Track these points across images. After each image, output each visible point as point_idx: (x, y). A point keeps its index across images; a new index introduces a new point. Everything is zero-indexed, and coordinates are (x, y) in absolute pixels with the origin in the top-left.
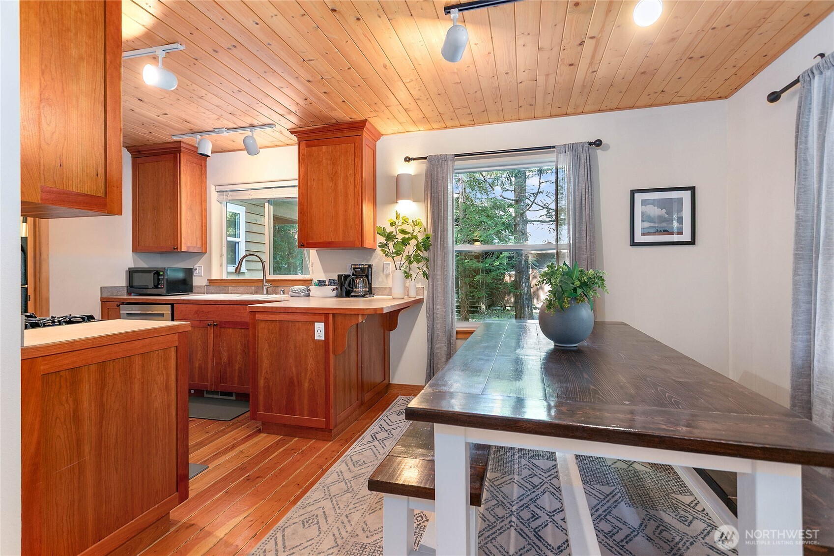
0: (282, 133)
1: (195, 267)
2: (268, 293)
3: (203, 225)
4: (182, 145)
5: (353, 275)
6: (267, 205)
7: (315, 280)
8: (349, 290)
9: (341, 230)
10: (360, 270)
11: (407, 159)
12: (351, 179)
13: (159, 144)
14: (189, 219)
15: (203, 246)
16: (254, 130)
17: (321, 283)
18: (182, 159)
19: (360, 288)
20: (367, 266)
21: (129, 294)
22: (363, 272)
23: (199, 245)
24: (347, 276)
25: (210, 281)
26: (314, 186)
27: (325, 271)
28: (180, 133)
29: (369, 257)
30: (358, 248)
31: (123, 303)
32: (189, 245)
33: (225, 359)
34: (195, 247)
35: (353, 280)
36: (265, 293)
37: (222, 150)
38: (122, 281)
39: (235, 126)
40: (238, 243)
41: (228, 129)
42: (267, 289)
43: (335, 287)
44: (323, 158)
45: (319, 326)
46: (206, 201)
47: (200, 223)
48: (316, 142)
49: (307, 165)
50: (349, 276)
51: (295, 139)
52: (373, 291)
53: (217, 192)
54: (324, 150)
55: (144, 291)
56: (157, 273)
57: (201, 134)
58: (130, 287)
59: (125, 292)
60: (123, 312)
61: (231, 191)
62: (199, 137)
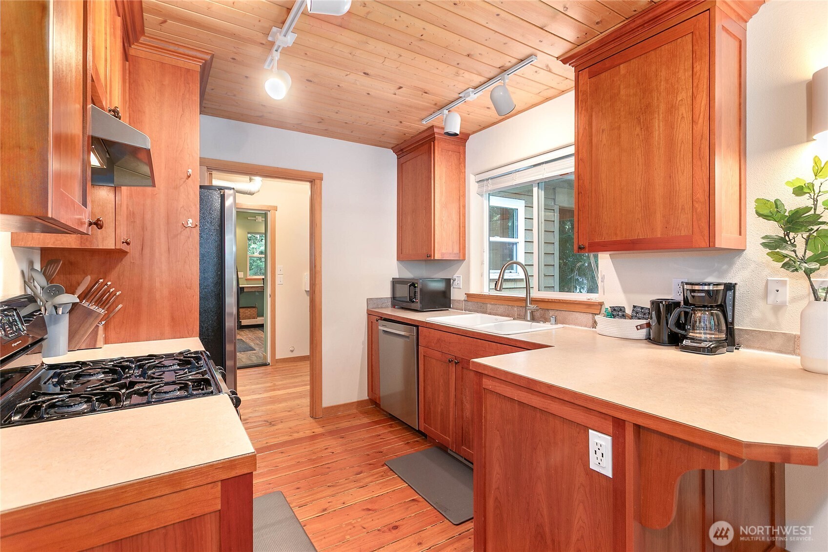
0: (550, 71)
1: (455, 277)
2: (533, 320)
3: (461, 226)
4: (436, 130)
5: (686, 301)
6: (535, 190)
7: (607, 305)
8: (677, 334)
9: (659, 216)
10: (703, 294)
12: (684, 110)
13: (416, 136)
14: (444, 219)
15: (461, 251)
16: (506, 76)
17: (617, 312)
18: (436, 148)
19: (705, 333)
20: (722, 287)
21: (393, 306)
22: (711, 298)
23: (456, 250)
24: (672, 306)
25: (468, 295)
26: (604, 141)
27: (626, 290)
29: (725, 267)
30: (700, 249)
31: (381, 319)
32: (444, 251)
33: (467, 414)
34: (450, 253)
35: (686, 313)
36: (529, 319)
37: (481, 127)
38: (387, 293)
39: (483, 79)
40: (516, 244)
41: (475, 88)
43: (644, 322)
44: (622, 87)
45: (599, 442)
46: (464, 195)
47: (457, 224)
48: (607, 63)
49: (592, 108)
50: (677, 304)
51: (569, 71)
52: (737, 338)
53: (478, 182)
55: (404, 305)
56: (413, 285)
57: (448, 107)
58: (394, 298)
59: (390, 304)
60: (381, 328)
61: (492, 178)
62: (446, 112)
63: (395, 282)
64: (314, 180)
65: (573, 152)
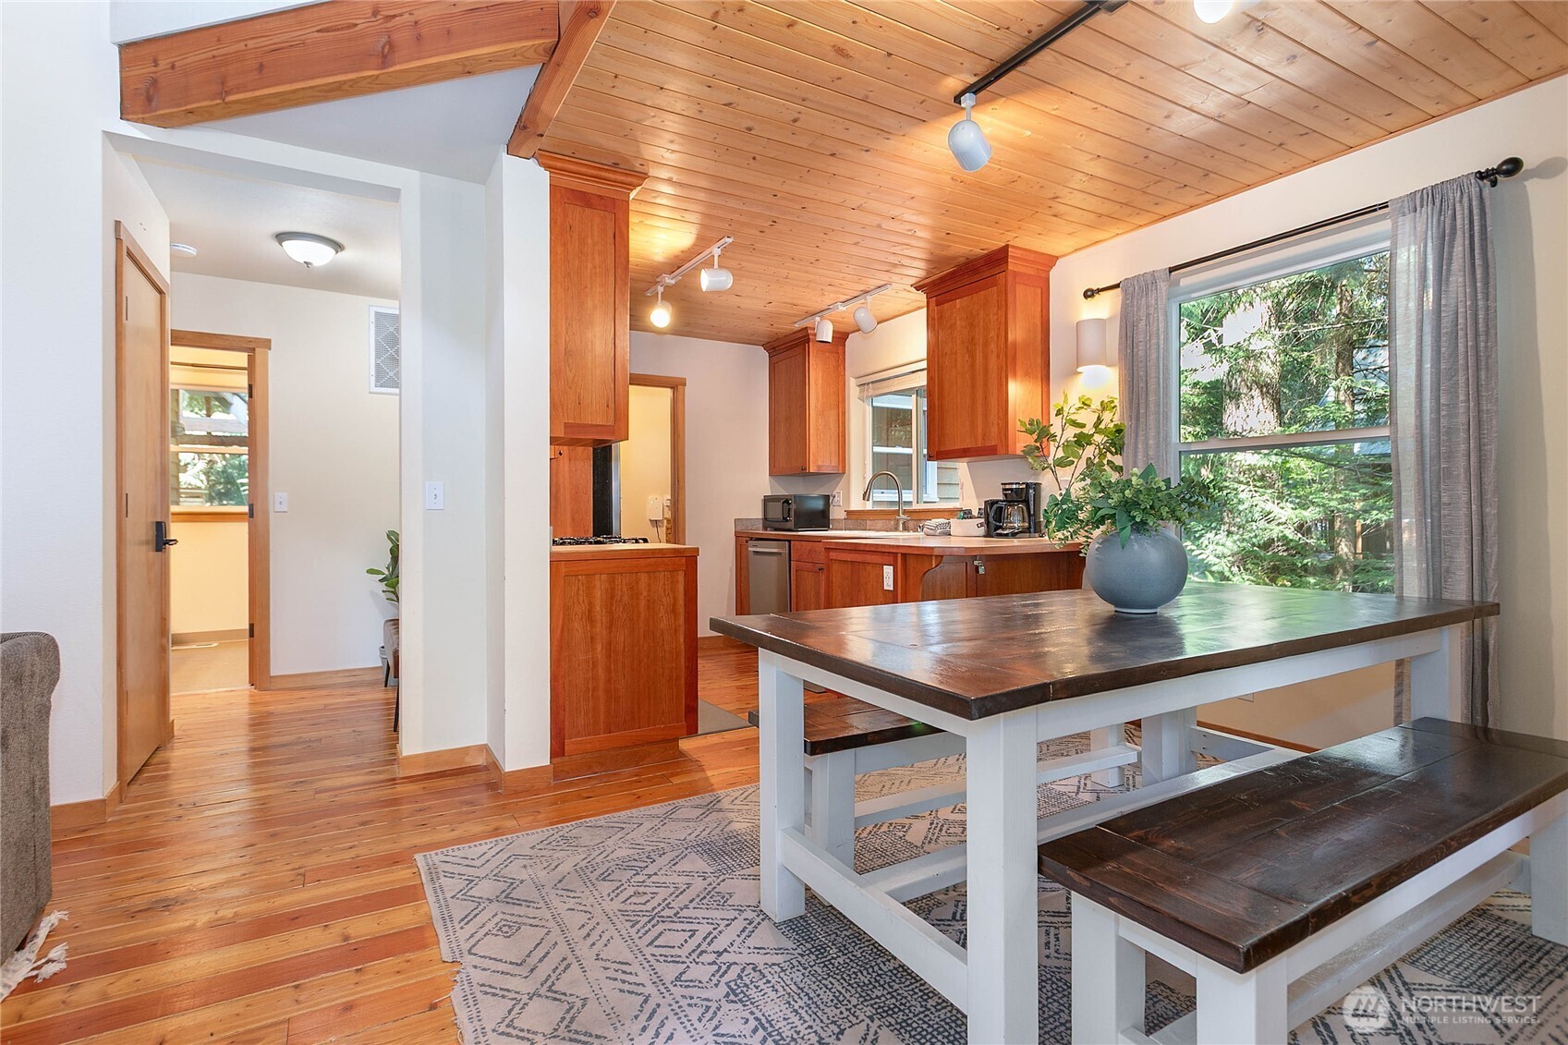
0: (910, 292)
1: (834, 493)
2: (906, 529)
3: (840, 435)
4: (809, 333)
8: (996, 525)
9: (980, 429)
11: (1089, 294)
12: (993, 346)
13: (788, 336)
14: (820, 427)
15: (841, 463)
16: (865, 297)
17: (967, 514)
18: (810, 350)
19: (1016, 522)
20: (1024, 486)
21: (765, 528)
22: (1017, 495)
23: (835, 462)
24: (996, 504)
25: (849, 513)
26: (947, 364)
27: (978, 495)
28: (798, 319)
31: (751, 539)
32: (820, 463)
34: (828, 465)
36: (901, 529)
38: (758, 514)
39: (847, 297)
41: (845, 301)
42: (904, 524)
43: (982, 520)
44: (958, 318)
46: (844, 401)
47: (836, 432)
48: (947, 296)
49: (938, 332)
50: (999, 503)
51: (922, 296)
53: (859, 385)
54: (958, 306)
55: (777, 525)
56: (787, 501)
57: (820, 314)
58: (765, 519)
59: (761, 526)
60: (751, 549)
61: (873, 382)
62: (818, 319)
63: (767, 500)
64: (676, 385)
65: (925, 366)
